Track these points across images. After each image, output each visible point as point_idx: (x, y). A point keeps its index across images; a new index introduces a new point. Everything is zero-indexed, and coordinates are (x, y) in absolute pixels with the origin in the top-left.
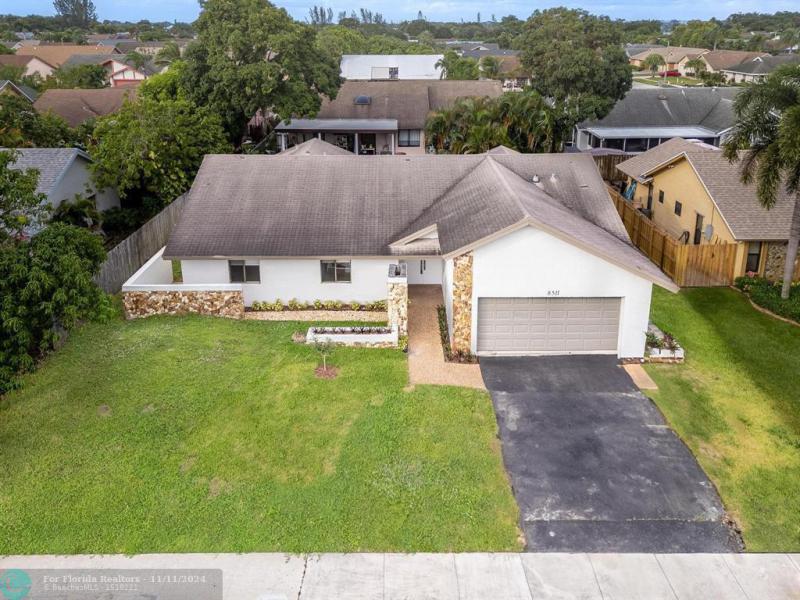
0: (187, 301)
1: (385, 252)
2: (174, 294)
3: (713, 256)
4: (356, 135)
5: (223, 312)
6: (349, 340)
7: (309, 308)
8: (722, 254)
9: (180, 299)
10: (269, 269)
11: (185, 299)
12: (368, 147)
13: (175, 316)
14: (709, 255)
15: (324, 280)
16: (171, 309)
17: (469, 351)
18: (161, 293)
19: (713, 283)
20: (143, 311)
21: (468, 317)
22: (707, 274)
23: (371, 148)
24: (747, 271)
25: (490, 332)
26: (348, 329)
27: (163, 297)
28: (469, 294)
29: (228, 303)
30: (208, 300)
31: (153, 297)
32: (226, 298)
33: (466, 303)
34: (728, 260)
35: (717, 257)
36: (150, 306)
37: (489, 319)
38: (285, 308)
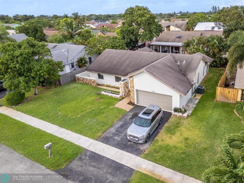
2: (84, 78)
3: (229, 92)
4: (171, 47)
5: (92, 84)
6: (110, 95)
7: (112, 87)
8: (233, 92)
10: (106, 77)
11: (86, 80)
12: (176, 51)
13: (84, 83)
14: (228, 92)
15: (116, 81)
16: (84, 82)
17: (134, 103)
19: (229, 102)
20: (79, 82)
21: (134, 94)
22: (227, 98)
23: (177, 51)
24: (241, 100)
25: (140, 99)
26: (110, 92)
27: (82, 79)
28: (133, 88)
29: (93, 82)
30: (90, 81)
31: (80, 78)
32: (93, 81)
33: (133, 90)
34: (235, 94)
35: (230, 93)
36: (80, 80)
37: (140, 96)
38: (107, 86)
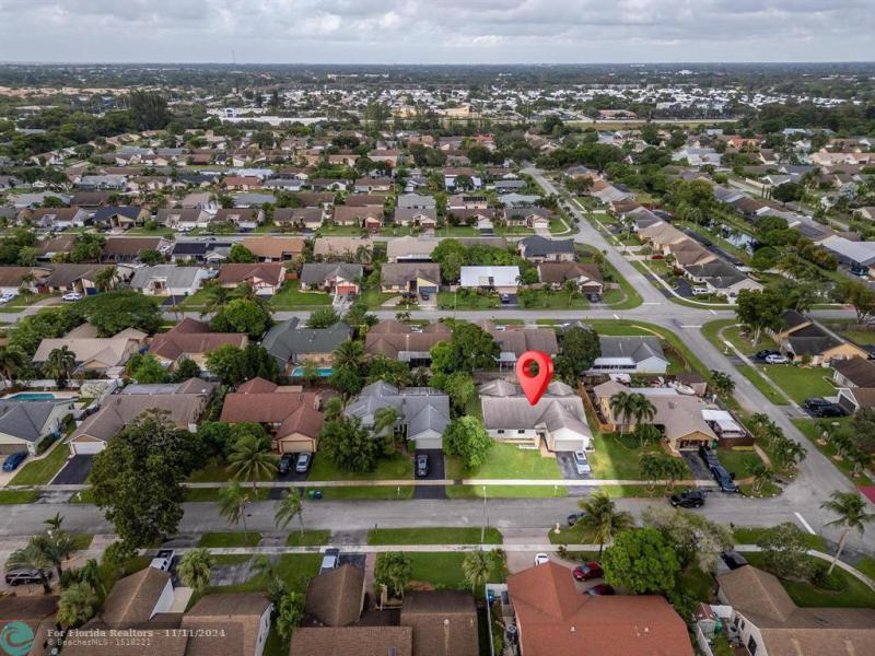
1: (533, 428)
6: (528, 447)
15: (519, 433)
17: (552, 450)
25: (556, 446)
33: (552, 441)
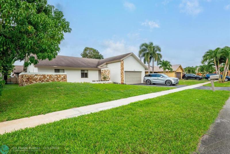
0: (49, 78)
2: (44, 76)
9: (46, 77)
16: (42, 81)
18: (39, 75)
21: (123, 75)
27: (40, 77)
28: (123, 70)
29: (62, 79)
30: (56, 78)
31: (36, 76)
33: (123, 72)
